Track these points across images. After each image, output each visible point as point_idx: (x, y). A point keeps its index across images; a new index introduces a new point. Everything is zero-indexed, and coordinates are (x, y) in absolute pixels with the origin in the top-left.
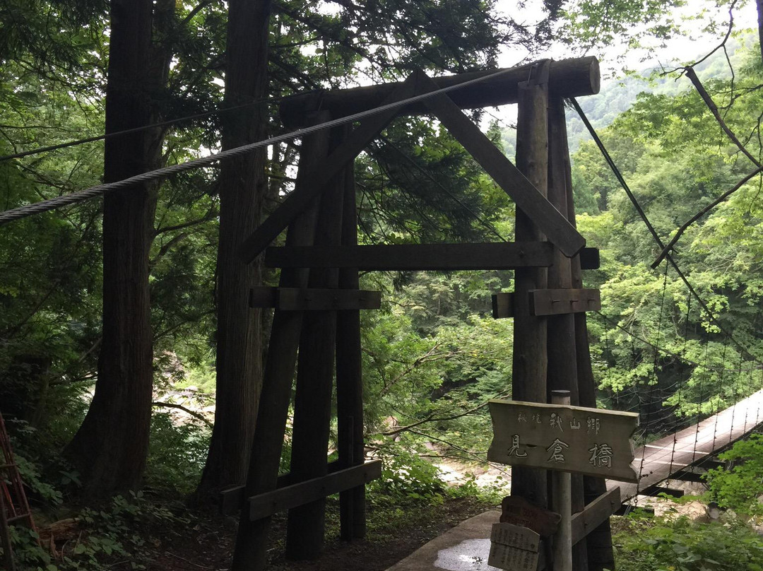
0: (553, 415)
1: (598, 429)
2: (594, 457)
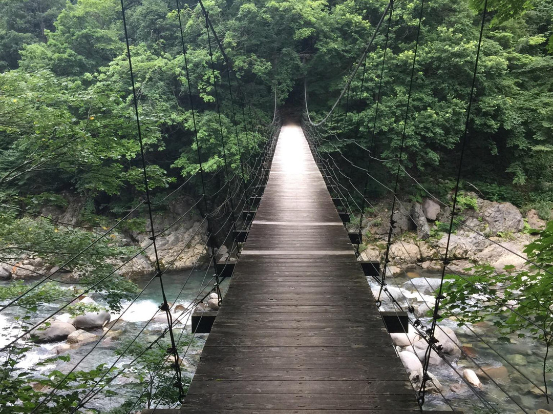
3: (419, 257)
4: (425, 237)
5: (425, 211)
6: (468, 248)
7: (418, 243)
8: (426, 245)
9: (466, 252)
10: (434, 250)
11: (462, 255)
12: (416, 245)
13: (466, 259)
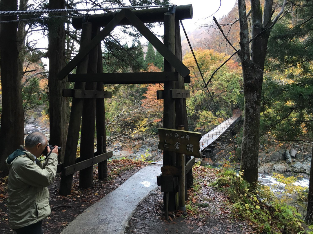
0: (176, 134)
1: (189, 138)
2: (188, 148)
3: (285, 170)
4: (289, 163)
5: (290, 153)
6: (306, 168)
7: (286, 165)
8: (289, 166)
9: (305, 170)
10: (292, 168)
11: (303, 171)
12: (285, 165)
13: (305, 173)
